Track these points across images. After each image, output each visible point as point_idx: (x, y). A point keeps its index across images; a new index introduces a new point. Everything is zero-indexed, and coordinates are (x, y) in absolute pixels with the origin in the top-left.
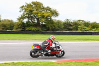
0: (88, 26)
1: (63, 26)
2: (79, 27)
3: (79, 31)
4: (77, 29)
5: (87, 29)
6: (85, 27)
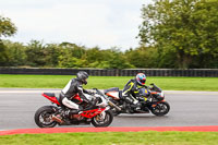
0: (79, 57)
1: (24, 57)
2: (61, 57)
3: (60, 67)
4: (56, 63)
5: (79, 62)
6: (74, 59)
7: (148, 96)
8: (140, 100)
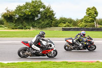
7: (86, 42)
8: (82, 44)
